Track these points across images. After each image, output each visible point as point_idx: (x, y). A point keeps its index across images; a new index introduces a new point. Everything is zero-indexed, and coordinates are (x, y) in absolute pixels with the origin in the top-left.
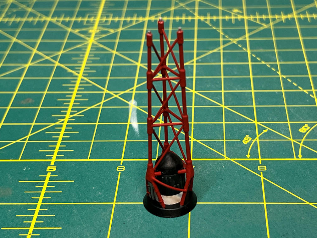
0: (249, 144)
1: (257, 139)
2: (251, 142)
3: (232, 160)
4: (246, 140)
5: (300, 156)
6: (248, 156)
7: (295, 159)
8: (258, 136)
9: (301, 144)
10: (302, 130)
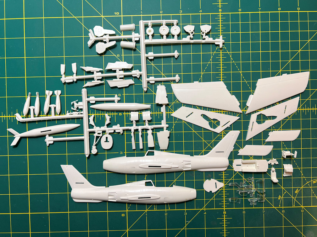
0: (280, 199)
1: (283, 197)
2: (281, 198)
3: (275, 208)
4: (279, 198)
5: (294, 205)
6: (280, 206)
7: (293, 207)
8: (283, 195)
9: (295, 199)
10: (296, 192)
